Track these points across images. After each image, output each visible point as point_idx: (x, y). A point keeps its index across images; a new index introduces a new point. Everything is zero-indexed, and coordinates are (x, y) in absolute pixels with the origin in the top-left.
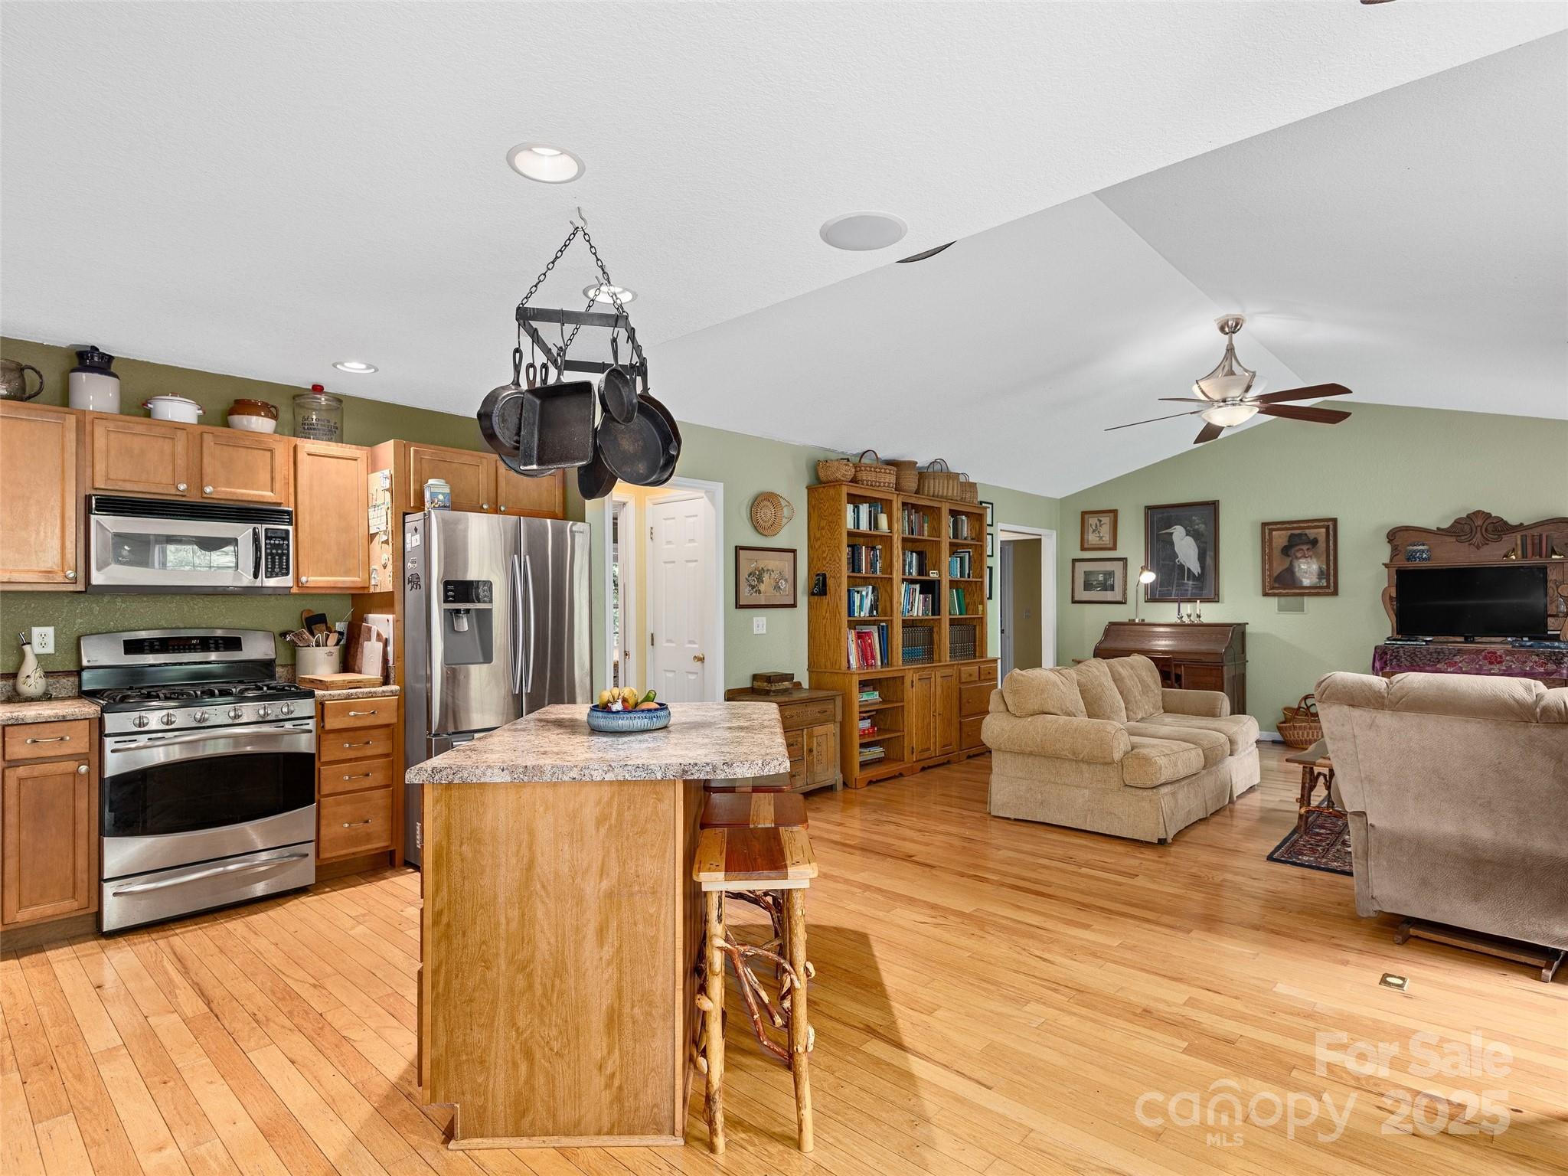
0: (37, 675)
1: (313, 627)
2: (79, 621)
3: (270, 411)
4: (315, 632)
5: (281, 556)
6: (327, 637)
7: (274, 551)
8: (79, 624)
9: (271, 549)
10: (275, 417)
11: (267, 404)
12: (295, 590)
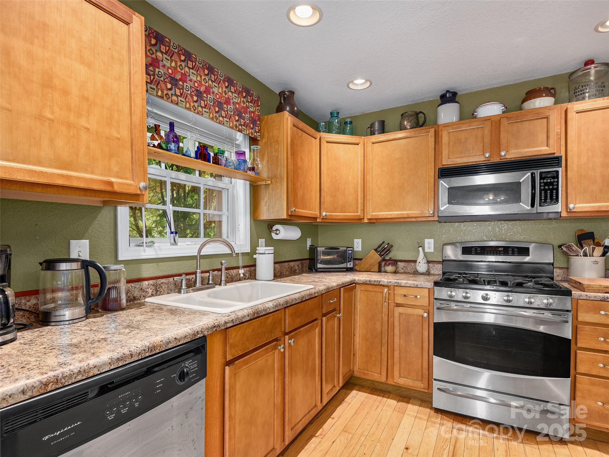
0: (423, 262)
1: (582, 242)
2: (444, 236)
3: (549, 91)
4: (584, 245)
5: (552, 191)
6: (594, 249)
7: (547, 187)
8: (445, 238)
9: (544, 186)
10: (553, 95)
11: (548, 88)
12: (564, 214)
